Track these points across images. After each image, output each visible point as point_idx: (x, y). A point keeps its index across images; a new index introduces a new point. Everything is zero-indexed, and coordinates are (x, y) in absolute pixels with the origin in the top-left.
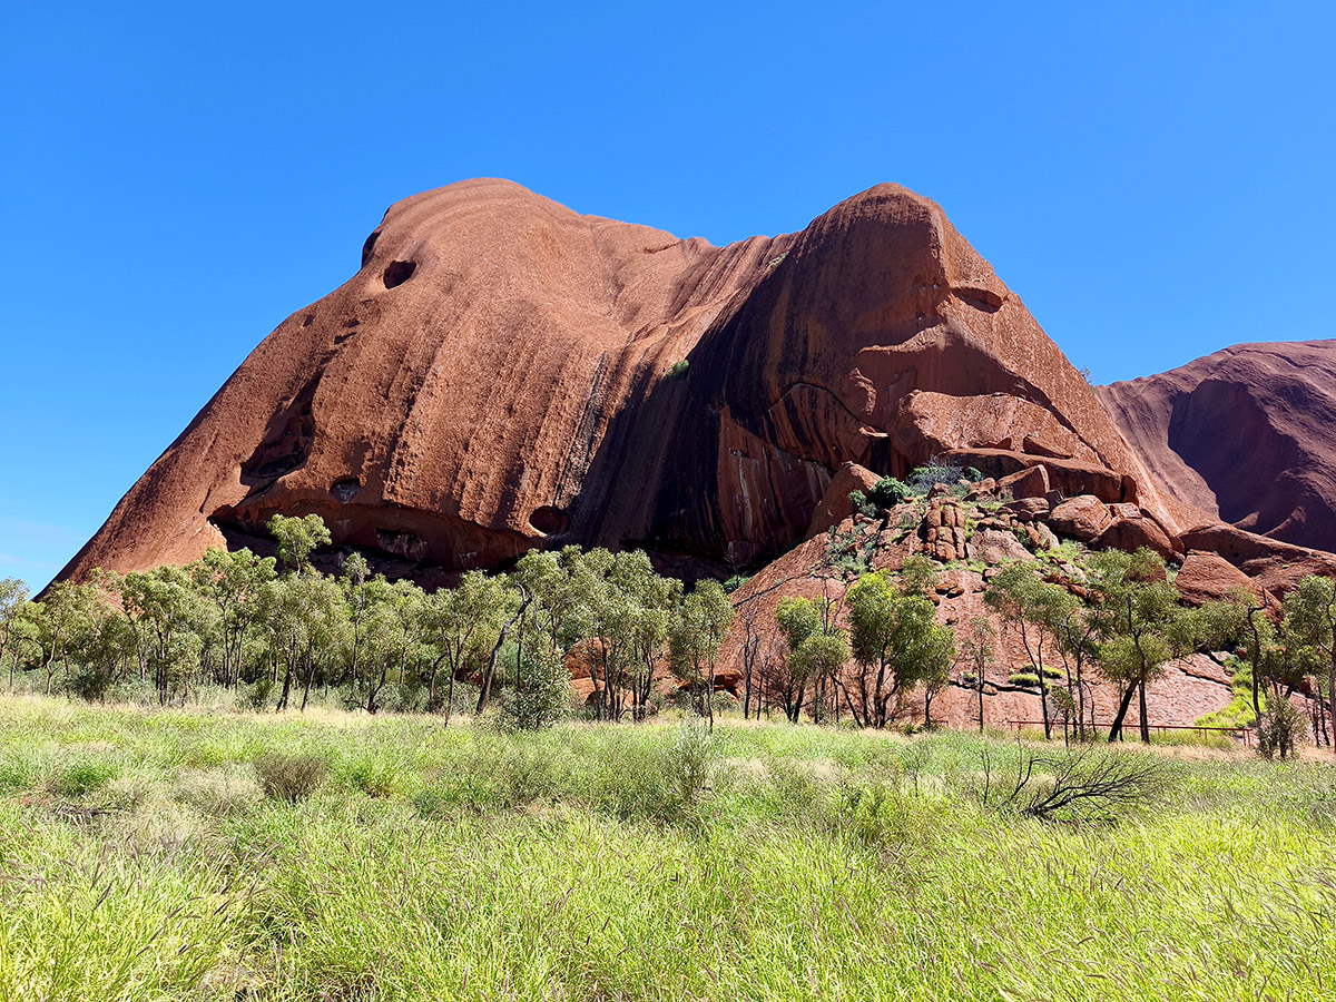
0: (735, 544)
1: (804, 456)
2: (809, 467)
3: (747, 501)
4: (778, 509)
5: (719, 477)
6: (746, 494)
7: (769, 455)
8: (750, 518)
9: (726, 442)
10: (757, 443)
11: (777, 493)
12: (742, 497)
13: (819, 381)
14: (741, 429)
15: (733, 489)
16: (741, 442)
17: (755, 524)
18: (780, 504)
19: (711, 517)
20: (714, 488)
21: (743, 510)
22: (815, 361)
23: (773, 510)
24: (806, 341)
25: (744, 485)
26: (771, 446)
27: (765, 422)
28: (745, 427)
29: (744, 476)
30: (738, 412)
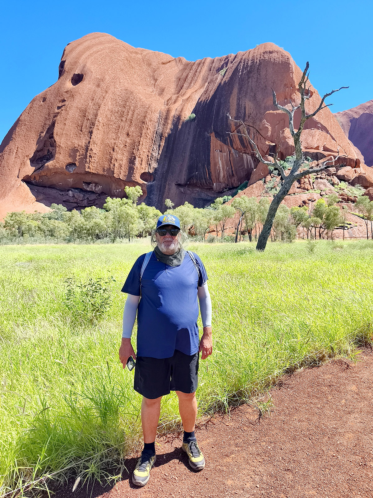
0: (216, 184)
1: (243, 152)
2: (244, 155)
3: (221, 168)
4: (232, 171)
5: (211, 160)
6: (221, 166)
7: (230, 152)
8: (222, 175)
9: (213, 146)
10: (225, 147)
11: (232, 165)
12: (219, 167)
13: (251, 124)
14: (219, 142)
15: (216, 164)
16: (219, 146)
17: (224, 177)
18: (233, 169)
19: (207, 173)
20: (209, 164)
21: (220, 172)
22: (249, 116)
23: (230, 171)
24: (245, 108)
25: (220, 162)
26: (231, 148)
27: (229, 139)
28: (220, 141)
29: (220, 159)
30: (218, 135)
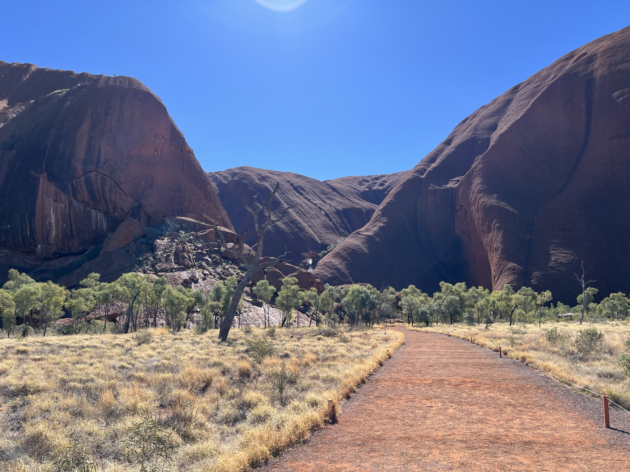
0: (42, 246)
1: (92, 207)
2: (93, 212)
3: (54, 225)
4: (72, 231)
5: (37, 210)
6: (53, 221)
7: (70, 204)
8: (54, 233)
9: (43, 192)
10: (63, 196)
11: (73, 222)
12: (50, 223)
13: (107, 173)
14: (53, 187)
15: (45, 217)
16: (53, 193)
17: (57, 237)
18: (73, 228)
19: (28, 229)
20: (33, 215)
21: (50, 229)
22: (105, 163)
23: (68, 230)
24: (99, 151)
25: (53, 217)
26: (72, 199)
27: (70, 187)
28: (56, 186)
29: (53, 212)
30: (52, 177)
